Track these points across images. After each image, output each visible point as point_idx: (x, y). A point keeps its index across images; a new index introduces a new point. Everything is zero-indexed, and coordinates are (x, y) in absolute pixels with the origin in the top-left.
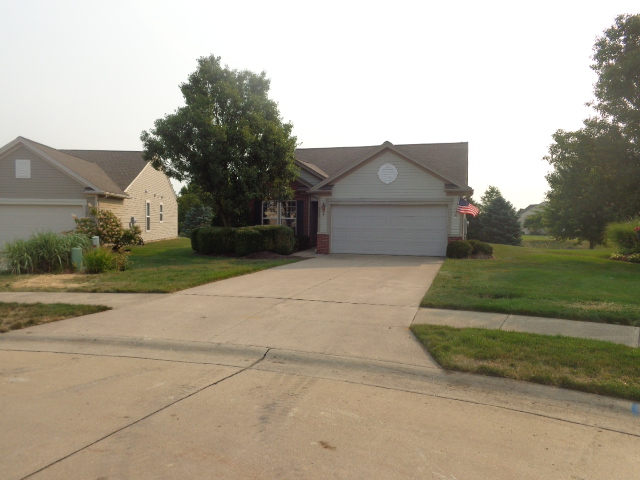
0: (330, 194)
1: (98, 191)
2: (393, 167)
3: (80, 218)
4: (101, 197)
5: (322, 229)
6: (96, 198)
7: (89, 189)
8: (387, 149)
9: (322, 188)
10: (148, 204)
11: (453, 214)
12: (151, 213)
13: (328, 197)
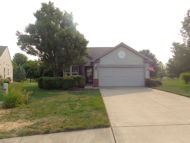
0: (99, 62)
2: (124, 52)
5: (95, 77)
9: (95, 60)
10: (5, 68)
11: (146, 70)
12: (5, 72)
13: (98, 64)
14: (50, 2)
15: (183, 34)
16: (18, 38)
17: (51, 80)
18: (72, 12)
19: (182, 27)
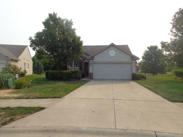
0: (93, 59)
1: (11, 58)
2: (114, 51)
3: (4, 67)
4: (12, 60)
5: (90, 71)
6: (10, 61)
7: (8, 57)
8: (112, 45)
9: (91, 58)
10: (25, 63)
11: (133, 66)
12: (26, 66)
13: (93, 61)
14: (54, 13)
15: (172, 34)
16: (30, 42)
17: (54, 73)
18: (71, 20)
19: (172, 27)
